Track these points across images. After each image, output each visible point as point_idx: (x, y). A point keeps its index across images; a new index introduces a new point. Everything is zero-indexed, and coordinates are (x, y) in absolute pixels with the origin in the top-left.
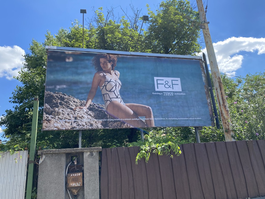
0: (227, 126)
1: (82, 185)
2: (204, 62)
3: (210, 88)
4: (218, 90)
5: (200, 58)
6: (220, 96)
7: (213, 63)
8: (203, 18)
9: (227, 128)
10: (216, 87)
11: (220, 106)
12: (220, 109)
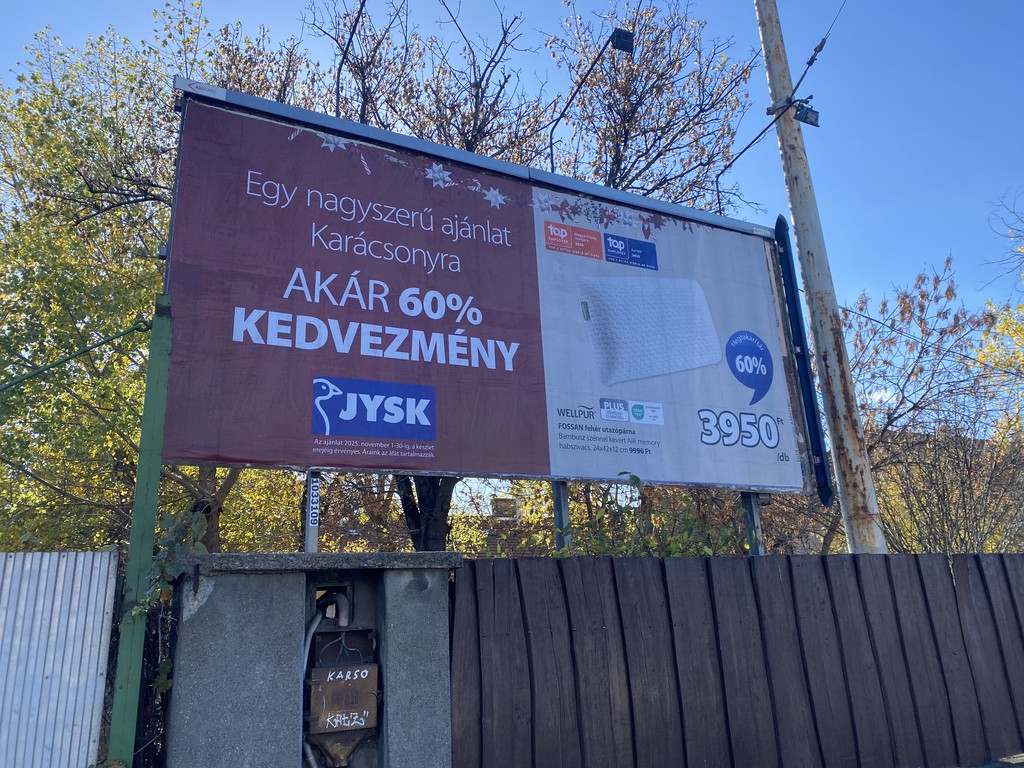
0: (860, 499)
2: (781, 250)
3: (798, 349)
4: (832, 360)
5: (768, 234)
6: (839, 382)
7: (814, 257)
8: (784, 88)
9: (860, 505)
10: (822, 350)
11: (834, 420)
12: (836, 430)
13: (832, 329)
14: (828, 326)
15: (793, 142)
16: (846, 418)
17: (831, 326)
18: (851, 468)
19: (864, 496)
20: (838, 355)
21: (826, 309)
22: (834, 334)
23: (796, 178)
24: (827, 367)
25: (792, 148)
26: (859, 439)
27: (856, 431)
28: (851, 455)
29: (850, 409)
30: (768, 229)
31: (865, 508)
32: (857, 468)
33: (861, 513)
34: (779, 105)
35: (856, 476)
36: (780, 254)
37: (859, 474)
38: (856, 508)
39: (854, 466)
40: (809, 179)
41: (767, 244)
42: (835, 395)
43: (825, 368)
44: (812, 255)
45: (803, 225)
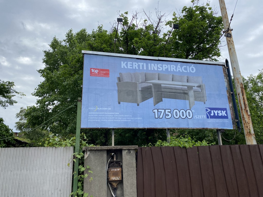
0: (249, 130)
1: (121, 179)
2: (227, 68)
3: (232, 93)
8: (227, 25)
10: (238, 93)
11: (241, 110)
12: (242, 113)
15: (230, 39)
16: (244, 110)
17: (240, 86)
20: (242, 94)
21: (239, 82)
22: (241, 88)
23: (231, 49)
26: (248, 115)
28: (246, 119)
29: (246, 108)
30: (224, 63)
31: (250, 133)
34: (226, 30)
42: (241, 104)
43: (239, 97)
44: (235, 68)
45: (232, 61)
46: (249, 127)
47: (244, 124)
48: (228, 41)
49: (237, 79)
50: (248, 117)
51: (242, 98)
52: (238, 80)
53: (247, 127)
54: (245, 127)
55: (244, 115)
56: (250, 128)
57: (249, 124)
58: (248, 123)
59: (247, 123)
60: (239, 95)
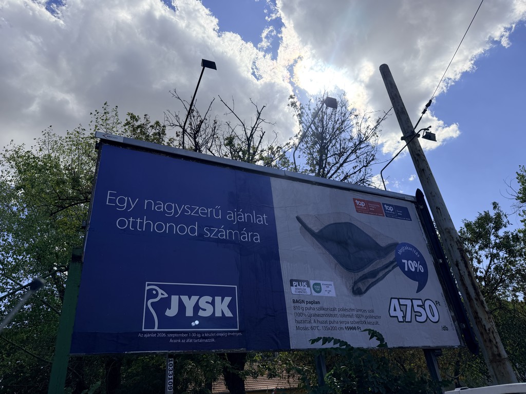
0: (495, 349)
2: (422, 207)
3: (441, 261)
4: (462, 265)
5: (413, 199)
6: (468, 278)
7: (440, 209)
8: (409, 127)
9: (496, 353)
10: (455, 261)
11: (469, 301)
12: (472, 307)
13: (458, 249)
14: (456, 247)
15: (419, 152)
16: (476, 300)
17: (457, 247)
18: (486, 330)
19: (497, 347)
20: (464, 263)
21: (453, 238)
22: (460, 251)
23: (423, 170)
24: (459, 270)
25: (418, 155)
26: (487, 312)
27: (484, 307)
28: (484, 322)
29: (477, 294)
30: (413, 197)
31: (499, 355)
32: (489, 330)
33: (498, 358)
34: (408, 135)
35: (490, 335)
36: (421, 209)
37: (491, 333)
38: (493, 355)
39: (487, 328)
40: (430, 170)
41: (413, 204)
42: (467, 286)
43: (458, 271)
44: (439, 209)
45: (431, 193)
46: (494, 342)
47: (482, 334)
48: (416, 156)
49: (447, 230)
50: (487, 317)
51: (466, 273)
52: (449, 232)
53: (490, 341)
54: (485, 341)
55: (477, 313)
56: (497, 343)
57: (493, 333)
58: (491, 331)
59: (488, 331)
60: (457, 265)
